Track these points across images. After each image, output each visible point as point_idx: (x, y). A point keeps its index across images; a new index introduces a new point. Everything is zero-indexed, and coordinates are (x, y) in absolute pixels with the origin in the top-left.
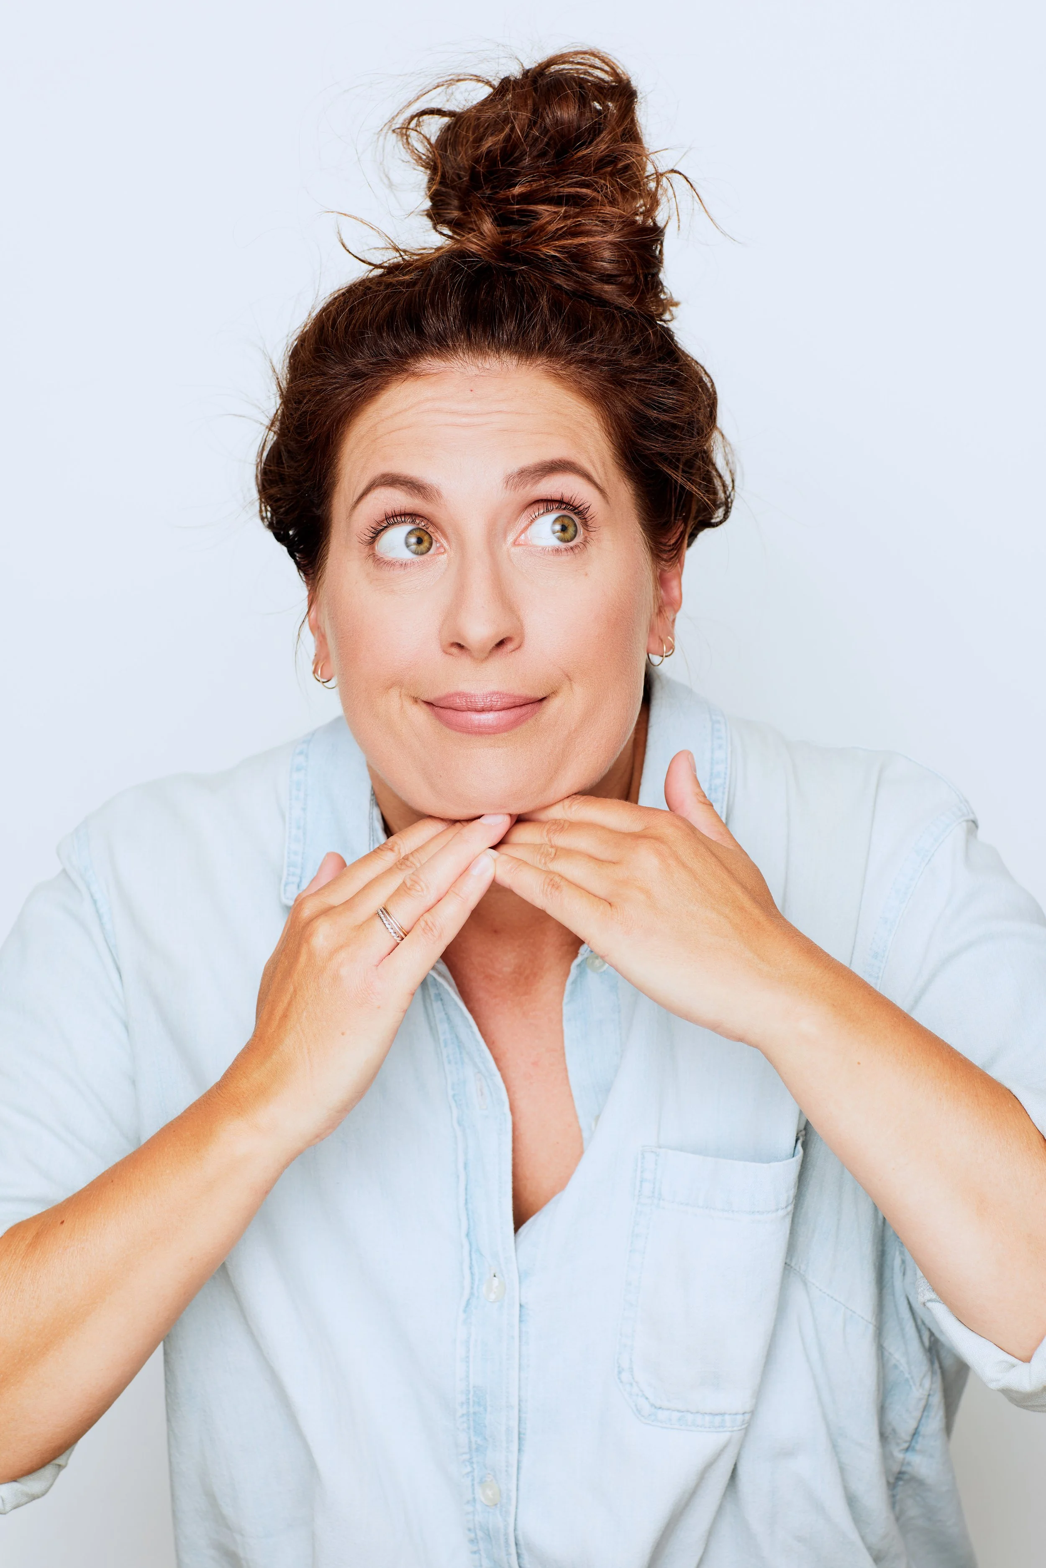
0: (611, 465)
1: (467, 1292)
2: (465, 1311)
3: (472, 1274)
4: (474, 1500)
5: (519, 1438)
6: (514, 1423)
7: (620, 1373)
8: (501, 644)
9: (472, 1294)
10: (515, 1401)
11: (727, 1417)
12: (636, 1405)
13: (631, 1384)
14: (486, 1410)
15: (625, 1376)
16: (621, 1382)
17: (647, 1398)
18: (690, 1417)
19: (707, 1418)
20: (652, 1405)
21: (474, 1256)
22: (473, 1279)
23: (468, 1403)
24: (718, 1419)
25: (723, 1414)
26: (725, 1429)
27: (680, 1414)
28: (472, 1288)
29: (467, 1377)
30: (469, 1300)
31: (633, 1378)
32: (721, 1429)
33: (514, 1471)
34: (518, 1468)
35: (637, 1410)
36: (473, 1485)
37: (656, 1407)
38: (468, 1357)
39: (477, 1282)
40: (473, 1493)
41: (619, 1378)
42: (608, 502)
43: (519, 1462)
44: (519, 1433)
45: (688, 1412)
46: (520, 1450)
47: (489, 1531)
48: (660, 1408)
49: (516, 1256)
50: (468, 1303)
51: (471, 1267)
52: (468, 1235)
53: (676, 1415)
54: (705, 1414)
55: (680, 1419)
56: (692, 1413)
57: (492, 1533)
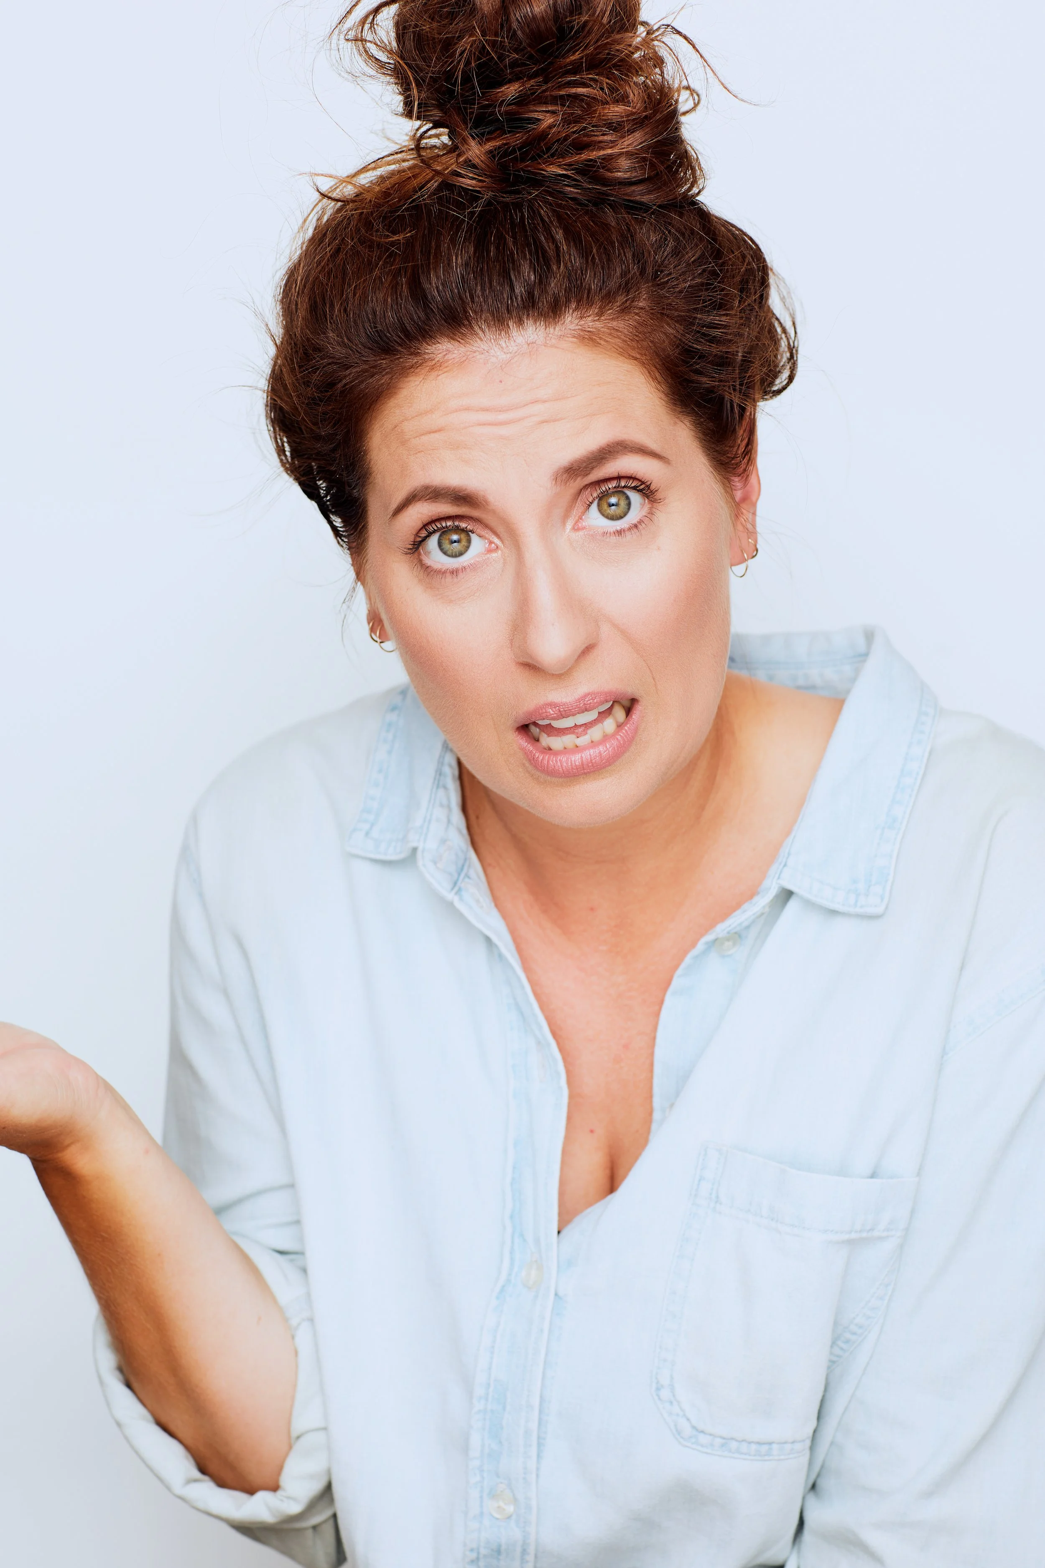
1: (503, 1277)
2: (498, 1297)
3: (512, 1260)
4: (482, 1514)
5: (539, 1443)
6: (534, 1425)
7: (658, 1389)
9: (508, 1281)
10: (535, 1401)
11: (775, 1446)
12: (676, 1426)
13: (671, 1403)
14: (504, 1409)
15: (665, 1393)
16: (660, 1399)
17: (688, 1420)
18: (734, 1445)
19: (753, 1447)
20: (694, 1427)
21: (516, 1240)
22: (511, 1264)
23: (487, 1400)
24: (764, 1448)
25: (770, 1444)
26: (771, 1458)
27: (724, 1441)
28: (509, 1274)
29: (490, 1369)
30: (503, 1286)
31: (674, 1396)
32: (766, 1458)
33: (532, 1478)
34: (537, 1476)
35: (677, 1430)
36: (481, 1497)
37: (697, 1430)
38: (493, 1347)
39: (516, 1269)
40: (481, 1506)
41: (658, 1395)
42: (668, 463)
43: (538, 1469)
44: (539, 1438)
45: (732, 1439)
46: (539, 1456)
47: (500, 1546)
48: (702, 1432)
49: (558, 1243)
50: (503, 1290)
51: (512, 1252)
52: (512, 1217)
53: (718, 1441)
54: (750, 1443)
55: (723, 1445)
56: (737, 1441)
57: (503, 1548)
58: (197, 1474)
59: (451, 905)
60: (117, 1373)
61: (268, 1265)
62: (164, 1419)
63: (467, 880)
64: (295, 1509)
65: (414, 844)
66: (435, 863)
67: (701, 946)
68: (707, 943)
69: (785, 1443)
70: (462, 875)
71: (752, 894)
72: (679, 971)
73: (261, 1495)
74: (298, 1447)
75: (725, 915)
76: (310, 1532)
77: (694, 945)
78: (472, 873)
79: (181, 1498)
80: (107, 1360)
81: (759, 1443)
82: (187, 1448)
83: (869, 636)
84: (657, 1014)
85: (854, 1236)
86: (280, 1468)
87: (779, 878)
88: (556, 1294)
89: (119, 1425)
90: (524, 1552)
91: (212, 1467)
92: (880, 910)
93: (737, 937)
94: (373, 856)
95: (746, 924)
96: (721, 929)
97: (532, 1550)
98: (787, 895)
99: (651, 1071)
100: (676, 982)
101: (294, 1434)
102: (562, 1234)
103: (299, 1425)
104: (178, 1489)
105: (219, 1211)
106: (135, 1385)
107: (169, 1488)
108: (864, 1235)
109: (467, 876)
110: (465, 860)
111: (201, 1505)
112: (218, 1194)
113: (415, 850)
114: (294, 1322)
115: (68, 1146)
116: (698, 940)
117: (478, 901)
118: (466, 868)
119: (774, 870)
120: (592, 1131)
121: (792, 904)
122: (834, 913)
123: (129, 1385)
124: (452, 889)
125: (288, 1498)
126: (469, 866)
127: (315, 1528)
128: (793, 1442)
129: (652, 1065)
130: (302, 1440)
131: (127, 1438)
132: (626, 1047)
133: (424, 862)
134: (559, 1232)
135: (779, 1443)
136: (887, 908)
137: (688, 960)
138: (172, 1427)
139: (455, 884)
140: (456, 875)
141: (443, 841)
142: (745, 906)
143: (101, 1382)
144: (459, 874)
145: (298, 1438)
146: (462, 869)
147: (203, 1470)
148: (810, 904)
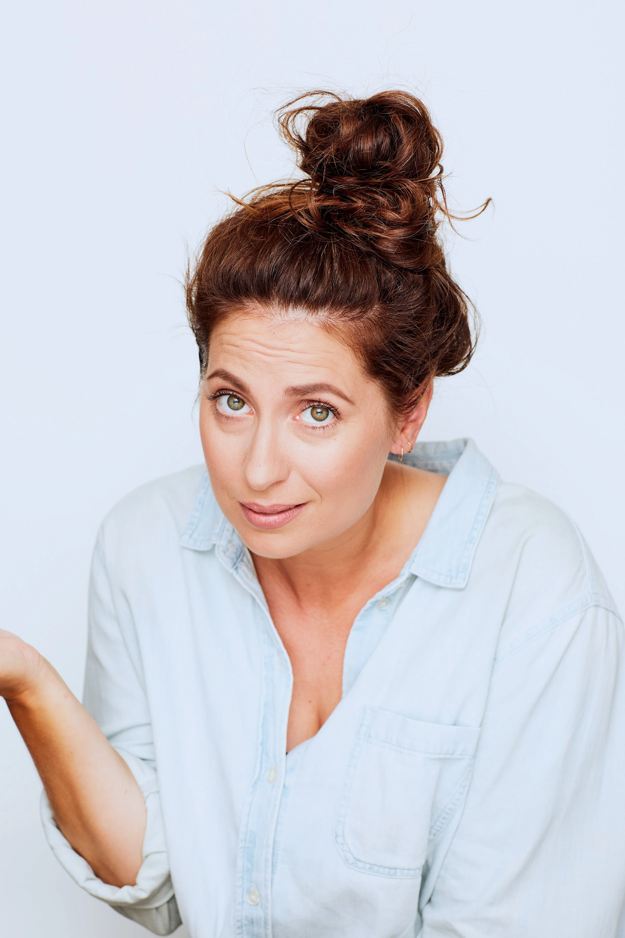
1: (256, 776)
2: (253, 787)
3: (261, 767)
4: (243, 902)
5: (272, 865)
6: (270, 856)
7: (336, 837)
9: (259, 778)
10: (271, 843)
11: (398, 871)
12: (345, 857)
13: (343, 844)
14: (255, 846)
15: (340, 839)
16: (337, 842)
17: (352, 854)
18: (376, 868)
19: (387, 870)
20: (355, 858)
21: (264, 756)
22: (261, 769)
23: (246, 841)
24: (392, 871)
25: (396, 869)
27: (371, 866)
28: (259, 774)
29: (247, 825)
30: (256, 781)
31: (345, 841)
32: (393, 877)
33: (269, 884)
34: (272, 883)
35: (345, 859)
36: (243, 893)
37: (356, 860)
38: (249, 813)
39: (263, 771)
40: (243, 898)
41: (336, 840)
42: (353, 404)
43: (272, 879)
44: (273, 862)
45: (375, 865)
46: (273, 872)
47: (252, 919)
48: (359, 860)
49: (286, 759)
50: (255, 783)
51: (261, 762)
52: (262, 744)
53: (368, 866)
54: (385, 867)
55: (370, 868)
56: (378, 866)
57: (255, 920)
58: (92, 876)
59: (232, 575)
60: (52, 821)
61: (134, 765)
62: (76, 846)
63: (242, 563)
64: (144, 895)
65: (214, 542)
66: (224, 553)
67: (368, 604)
68: (372, 603)
69: (404, 869)
70: (239, 560)
71: (396, 576)
72: (358, 618)
73: (126, 888)
74: (147, 862)
75: (381, 587)
76: (154, 911)
77: (365, 604)
78: (245, 559)
79: (83, 888)
80: (47, 813)
81: (390, 868)
82: (89, 862)
83: (465, 442)
84: (346, 642)
85: (442, 756)
86: (136, 873)
87: (410, 568)
88: (284, 786)
89: (52, 848)
90: (266, 923)
91: (102, 873)
92: (463, 586)
93: (388, 599)
94: (192, 548)
95: (392, 592)
96: (379, 595)
97: (270, 922)
98: (414, 578)
99: (342, 671)
100: (356, 623)
101: (144, 855)
102: (288, 755)
103: (147, 850)
104: (82, 883)
105: (110, 737)
106: (61, 827)
107: (77, 883)
108: (448, 756)
109: (242, 560)
110: (241, 552)
111: (94, 892)
112: (110, 728)
113: (214, 545)
114: (145, 794)
115: (23, 691)
116: (367, 601)
117: (246, 575)
118: (241, 556)
119: (407, 564)
120: (310, 702)
121: (417, 583)
122: (439, 587)
123: (58, 827)
124: (233, 567)
125: (141, 889)
126: (244, 555)
127: (157, 909)
128: (408, 870)
129: (342, 668)
130: (149, 858)
131: (56, 856)
132: (329, 658)
133: (219, 552)
134: (287, 753)
135: (400, 869)
136: (467, 585)
137: (362, 612)
138: (80, 850)
139: (235, 564)
140: (235, 560)
141: (230, 542)
142: (392, 583)
143: (44, 826)
144: (237, 559)
145: (146, 857)
146: (239, 556)
147: (97, 875)
148: (427, 583)
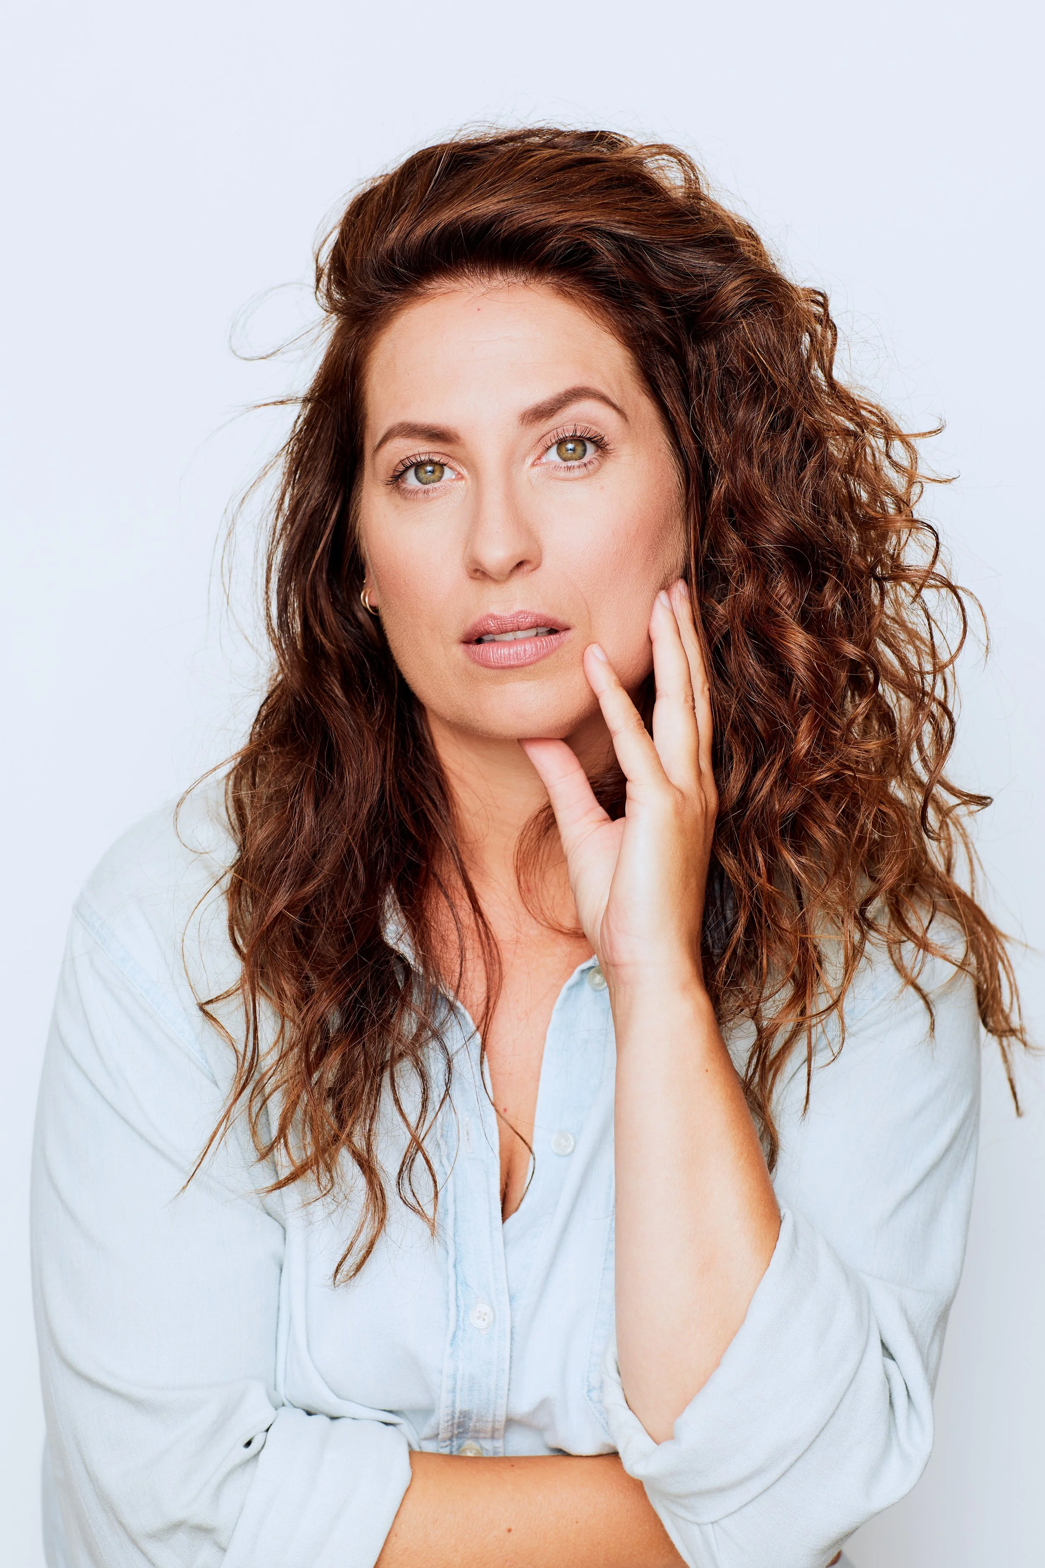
0: (630, 381)
1: (452, 1323)
2: (451, 1344)
7: (589, 1391)
8: (520, 565)
16: (591, 1400)
21: (459, 1287)
22: (458, 1311)
28: (457, 1320)
39: (462, 1315)
42: (626, 420)
